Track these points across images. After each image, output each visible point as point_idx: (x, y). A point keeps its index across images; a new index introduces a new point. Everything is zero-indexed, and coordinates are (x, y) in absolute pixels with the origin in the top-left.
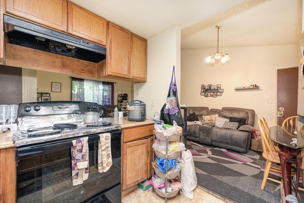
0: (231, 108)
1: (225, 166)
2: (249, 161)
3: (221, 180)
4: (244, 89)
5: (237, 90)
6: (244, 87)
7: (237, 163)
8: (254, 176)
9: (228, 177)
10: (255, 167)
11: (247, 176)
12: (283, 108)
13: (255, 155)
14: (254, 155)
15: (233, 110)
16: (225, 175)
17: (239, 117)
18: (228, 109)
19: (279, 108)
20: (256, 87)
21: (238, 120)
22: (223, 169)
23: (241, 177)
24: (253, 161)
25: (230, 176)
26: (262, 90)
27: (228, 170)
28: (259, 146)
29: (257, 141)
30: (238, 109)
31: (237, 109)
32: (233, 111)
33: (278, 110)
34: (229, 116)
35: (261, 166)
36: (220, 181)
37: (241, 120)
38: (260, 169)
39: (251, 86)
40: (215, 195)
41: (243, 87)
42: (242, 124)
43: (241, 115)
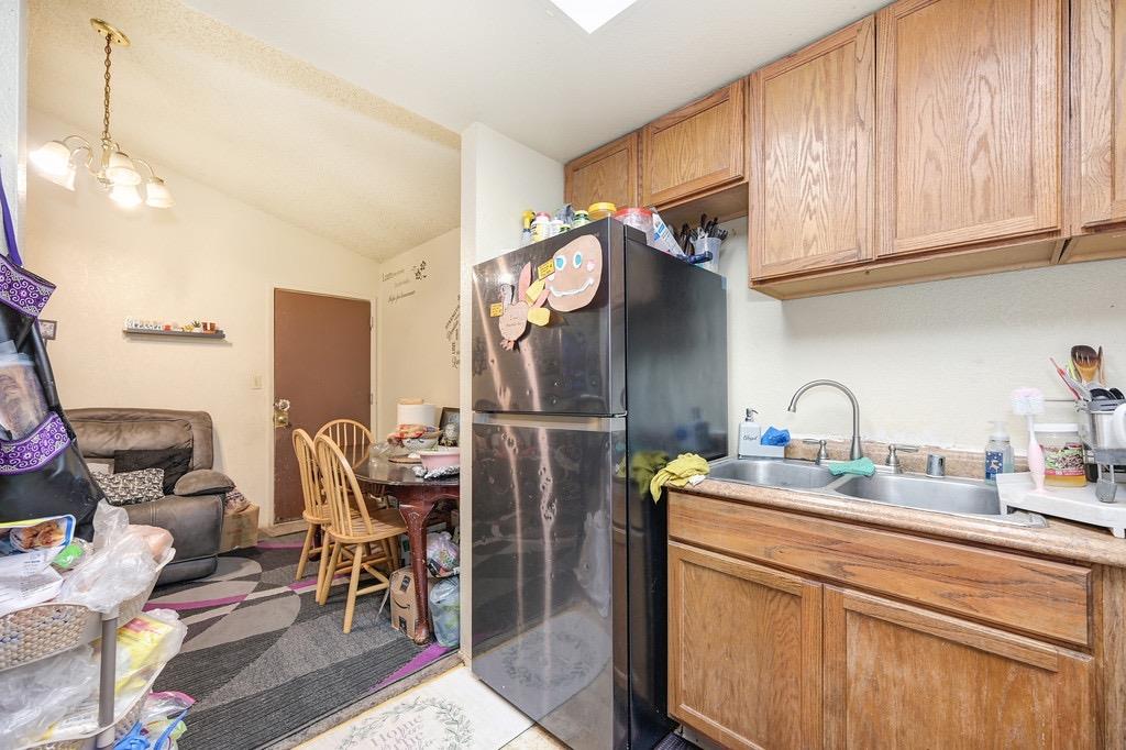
0: (105, 413)
1: (194, 649)
2: (248, 591)
3: (234, 698)
4: (167, 334)
5: (134, 334)
6: (168, 328)
7: (220, 618)
8: (300, 619)
9: (244, 673)
10: (279, 595)
11: (286, 629)
12: (288, 403)
13: (243, 564)
14: (240, 568)
15: (121, 418)
16: (230, 674)
17: (159, 447)
18: (92, 418)
19: (278, 402)
20: (213, 334)
21: (158, 458)
22: (199, 664)
23: (279, 642)
24: (256, 583)
25: (246, 664)
26: (231, 345)
27: (219, 653)
28: (240, 531)
29: (234, 516)
30: (147, 414)
31: (140, 414)
32: (124, 423)
33: (276, 409)
34: (105, 447)
35: (288, 585)
36: (236, 702)
37: (171, 457)
38: (293, 593)
39: (197, 325)
40: (313, 730)
41: (166, 324)
42: (180, 469)
43: (163, 438)
